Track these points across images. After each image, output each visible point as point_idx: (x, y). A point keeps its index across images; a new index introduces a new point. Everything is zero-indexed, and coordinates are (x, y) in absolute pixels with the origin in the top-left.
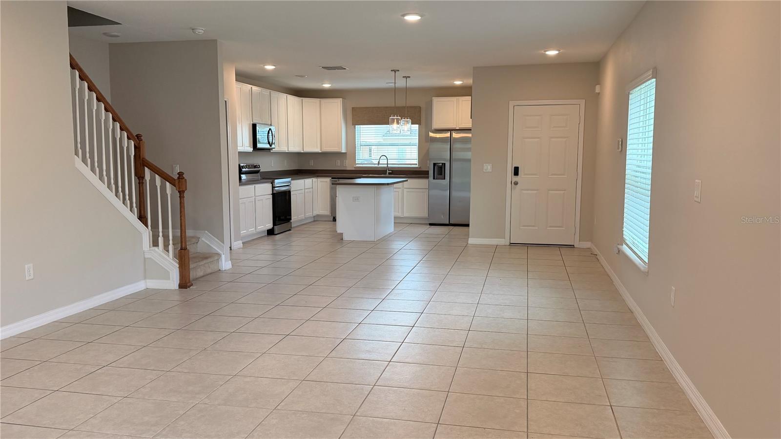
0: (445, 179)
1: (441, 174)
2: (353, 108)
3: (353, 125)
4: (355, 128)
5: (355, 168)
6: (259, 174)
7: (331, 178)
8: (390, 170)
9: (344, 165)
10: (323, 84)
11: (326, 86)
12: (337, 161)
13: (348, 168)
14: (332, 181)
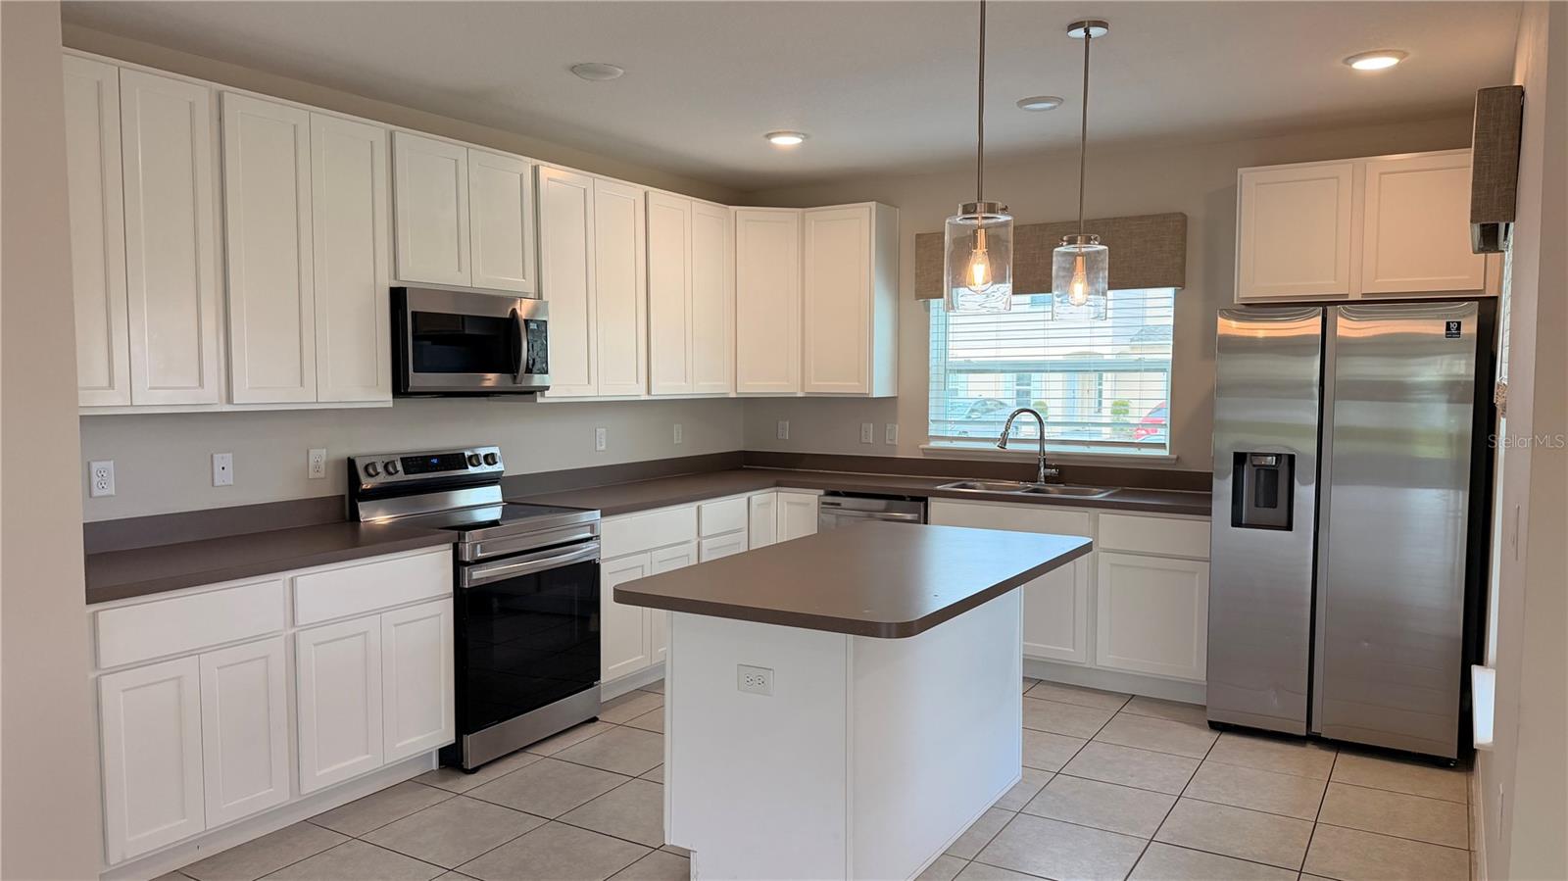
0: (1289, 527)
1: (1272, 503)
2: (917, 235)
3: (918, 296)
4: (928, 309)
5: (925, 454)
6: (499, 487)
7: (822, 492)
8: (1051, 467)
9: (888, 442)
10: (769, 136)
11: (786, 142)
12: (863, 425)
13: (902, 453)
14: (824, 503)
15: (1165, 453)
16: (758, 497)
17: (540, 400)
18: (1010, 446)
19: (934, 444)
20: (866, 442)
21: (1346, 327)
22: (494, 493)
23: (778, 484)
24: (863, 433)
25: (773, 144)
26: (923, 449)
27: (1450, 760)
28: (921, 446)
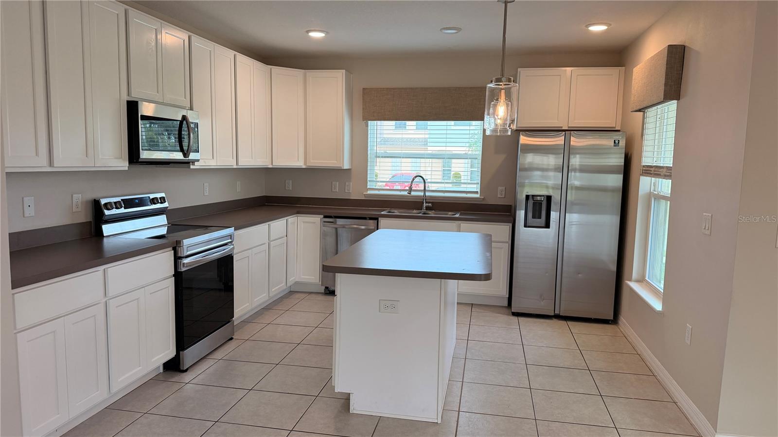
0: (548, 227)
1: (539, 216)
2: (363, 88)
3: (363, 120)
4: (367, 126)
5: (365, 197)
6: (165, 216)
7: (322, 216)
8: (429, 203)
9: (346, 191)
10: (308, 32)
11: (317, 35)
12: (333, 183)
13: (354, 197)
14: (325, 222)
15: (478, 196)
16: (292, 219)
17: (192, 167)
18: (413, 193)
19: (369, 192)
20: (335, 191)
21: (575, 141)
22: (162, 219)
23: (298, 213)
24: (333, 187)
25: (309, 37)
26: (365, 195)
27: (610, 320)
28: (364, 193)
